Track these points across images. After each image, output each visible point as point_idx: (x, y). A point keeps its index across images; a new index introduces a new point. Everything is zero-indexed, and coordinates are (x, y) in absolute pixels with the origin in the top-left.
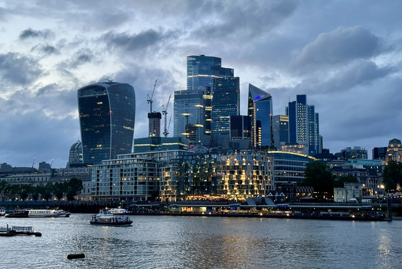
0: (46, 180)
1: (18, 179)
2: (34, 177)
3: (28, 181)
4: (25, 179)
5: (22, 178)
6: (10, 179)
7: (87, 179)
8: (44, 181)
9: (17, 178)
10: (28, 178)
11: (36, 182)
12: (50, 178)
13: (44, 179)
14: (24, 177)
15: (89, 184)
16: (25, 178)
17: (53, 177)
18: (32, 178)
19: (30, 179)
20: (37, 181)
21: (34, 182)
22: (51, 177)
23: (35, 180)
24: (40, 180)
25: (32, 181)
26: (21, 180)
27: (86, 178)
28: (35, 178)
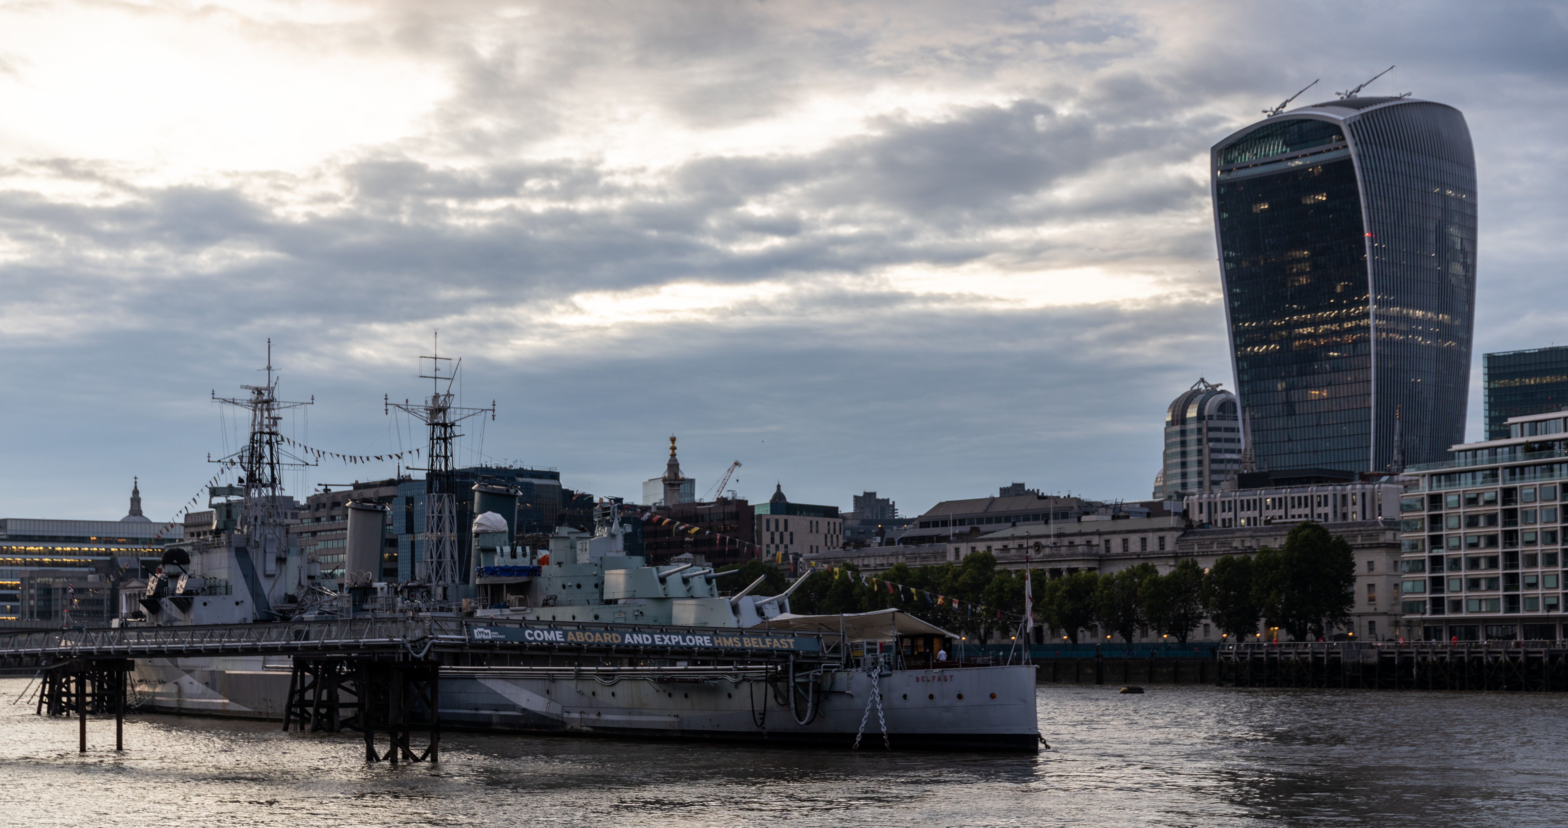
0: (1162, 546)
1: (1038, 547)
2: (1107, 537)
3: (1083, 554)
4: (1067, 543)
5: (1052, 540)
6: (998, 545)
7: (1359, 538)
8: (1153, 553)
9: (1031, 542)
10: (1078, 540)
11: (1117, 558)
12: (1178, 541)
13: (1153, 545)
14: (1059, 535)
15: (1370, 563)
16: (1066, 541)
17: (1194, 534)
18: (1095, 540)
19: (1089, 543)
20: (1118, 555)
21: (1105, 559)
22: (1180, 533)
23: (1108, 549)
24: (1135, 546)
25: (1096, 555)
26: (1047, 551)
27: (1356, 536)
28: (1107, 542)
